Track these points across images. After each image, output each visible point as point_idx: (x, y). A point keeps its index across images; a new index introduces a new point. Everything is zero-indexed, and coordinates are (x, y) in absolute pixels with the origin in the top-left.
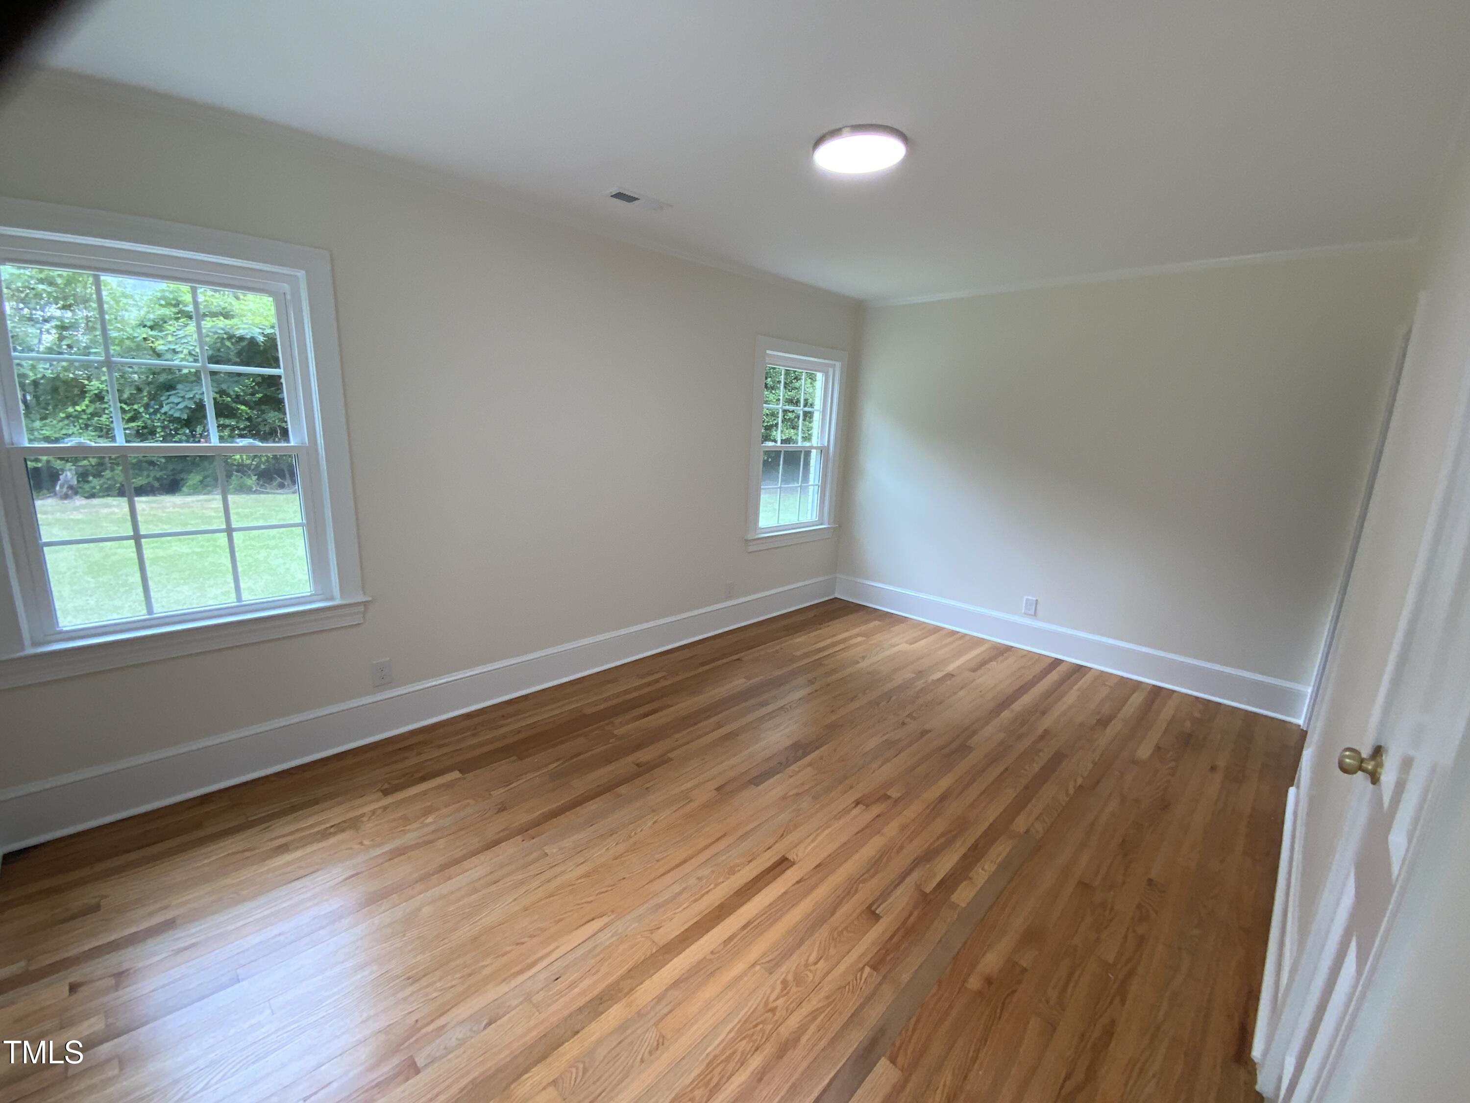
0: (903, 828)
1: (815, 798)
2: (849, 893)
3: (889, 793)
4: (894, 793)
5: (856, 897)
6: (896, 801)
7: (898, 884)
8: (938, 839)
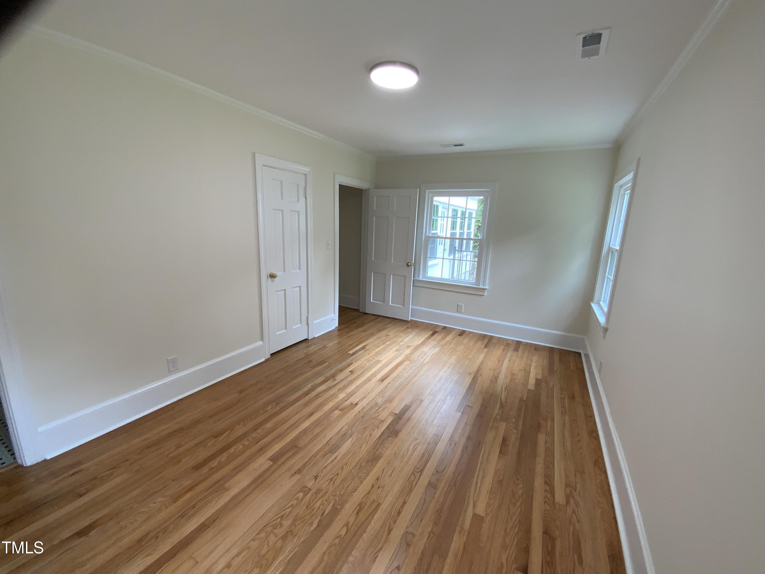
0: (337, 397)
1: (377, 403)
2: (359, 375)
3: (340, 412)
4: (337, 412)
5: (357, 375)
6: (337, 408)
7: (342, 379)
8: (321, 396)
